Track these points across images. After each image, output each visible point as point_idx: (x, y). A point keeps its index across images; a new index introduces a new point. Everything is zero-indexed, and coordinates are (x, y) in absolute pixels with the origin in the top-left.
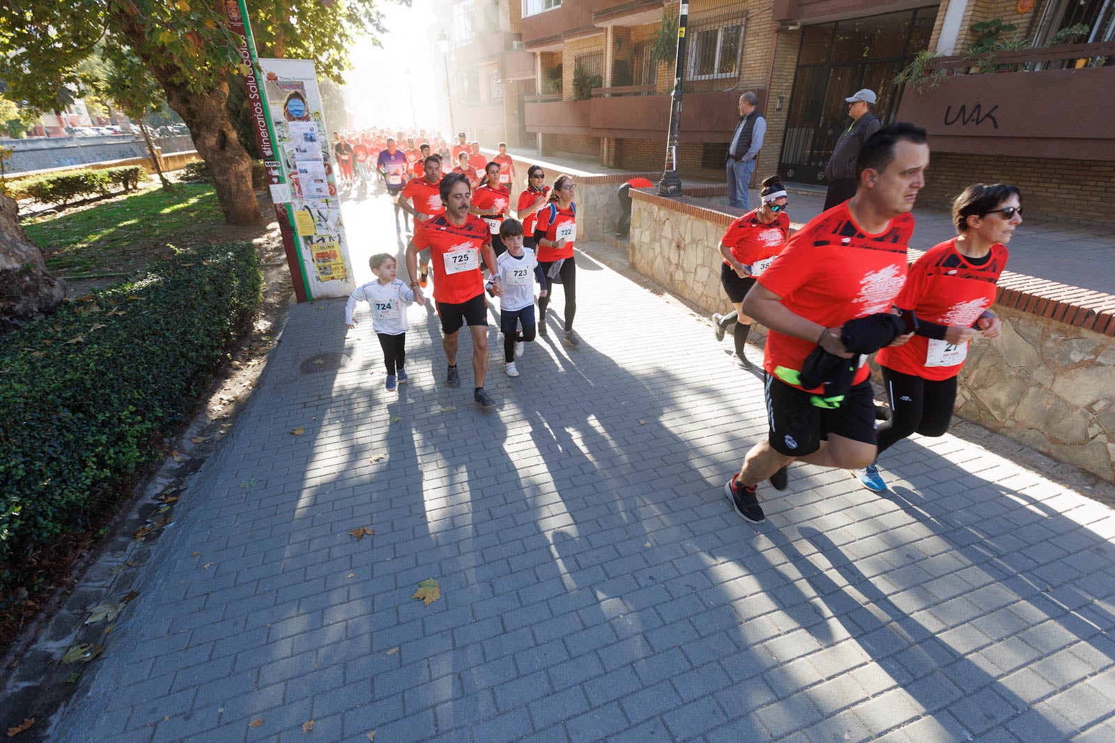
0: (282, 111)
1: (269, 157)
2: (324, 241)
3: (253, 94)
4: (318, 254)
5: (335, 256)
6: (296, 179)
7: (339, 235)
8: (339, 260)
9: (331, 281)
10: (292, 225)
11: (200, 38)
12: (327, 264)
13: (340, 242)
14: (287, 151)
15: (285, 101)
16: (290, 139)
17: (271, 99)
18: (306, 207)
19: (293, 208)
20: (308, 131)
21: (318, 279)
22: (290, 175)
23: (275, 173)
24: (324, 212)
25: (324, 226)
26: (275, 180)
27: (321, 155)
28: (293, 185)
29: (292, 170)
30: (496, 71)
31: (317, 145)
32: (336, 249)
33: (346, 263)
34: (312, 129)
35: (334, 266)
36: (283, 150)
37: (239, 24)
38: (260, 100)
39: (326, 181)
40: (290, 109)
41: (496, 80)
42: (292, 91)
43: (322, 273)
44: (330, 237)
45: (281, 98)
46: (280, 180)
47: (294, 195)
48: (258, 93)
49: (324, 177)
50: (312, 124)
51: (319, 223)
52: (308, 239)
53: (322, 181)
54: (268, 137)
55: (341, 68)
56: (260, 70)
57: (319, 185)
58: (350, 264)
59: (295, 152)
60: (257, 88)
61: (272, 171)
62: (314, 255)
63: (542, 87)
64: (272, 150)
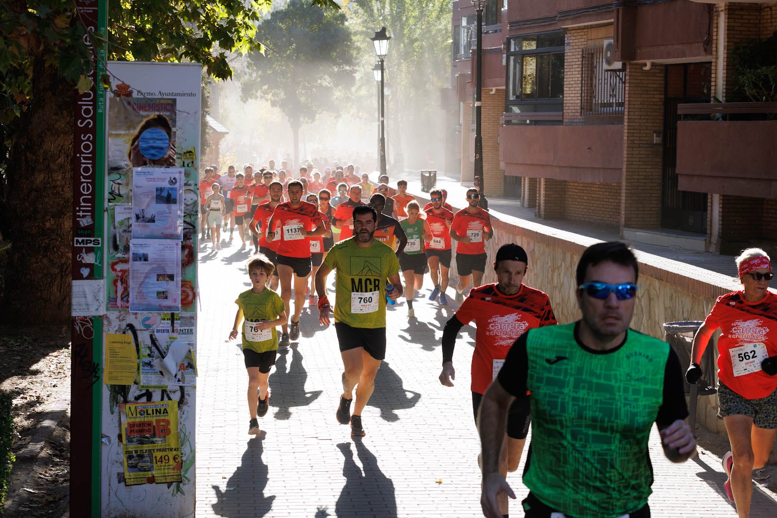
0: (127, 147)
1: (86, 228)
2: (149, 398)
3: (84, 119)
4: (131, 425)
5: (166, 431)
6: (124, 271)
7: (182, 388)
8: (172, 441)
9: (148, 487)
10: (95, 361)
11: (39, 43)
12: (146, 447)
13: (181, 402)
14: (119, 218)
15: (136, 132)
16: (129, 199)
17: (113, 126)
18: (131, 327)
19: (105, 328)
20: (166, 184)
21: (121, 478)
22: (113, 266)
23: (89, 259)
24: (162, 339)
25: (157, 368)
26: (85, 272)
27: (180, 230)
28: (115, 282)
29: (120, 255)
30: (612, 41)
31: (178, 210)
32: (171, 417)
33: (186, 449)
34: (173, 181)
35: (158, 455)
36: (113, 217)
37: (90, 10)
38: (93, 131)
39: (178, 279)
40: (143, 145)
41: (609, 63)
42: (153, 115)
43: (132, 467)
44: (164, 392)
45: (130, 127)
46: (94, 273)
47: (112, 302)
48: (93, 118)
49: (176, 270)
50: (176, 172)
51: (147, 360)
52: (120, 391)
53: (171, 277)
54: (93, 194)
55: (227, 43)
56: (106, 80)
57: (163, 286)
58: (193, 452)
59: (133, 221)
60: (95, 109)
61: (84, 255)
62: (125, 426)
63: (729, 82)
64: (93, 217)
